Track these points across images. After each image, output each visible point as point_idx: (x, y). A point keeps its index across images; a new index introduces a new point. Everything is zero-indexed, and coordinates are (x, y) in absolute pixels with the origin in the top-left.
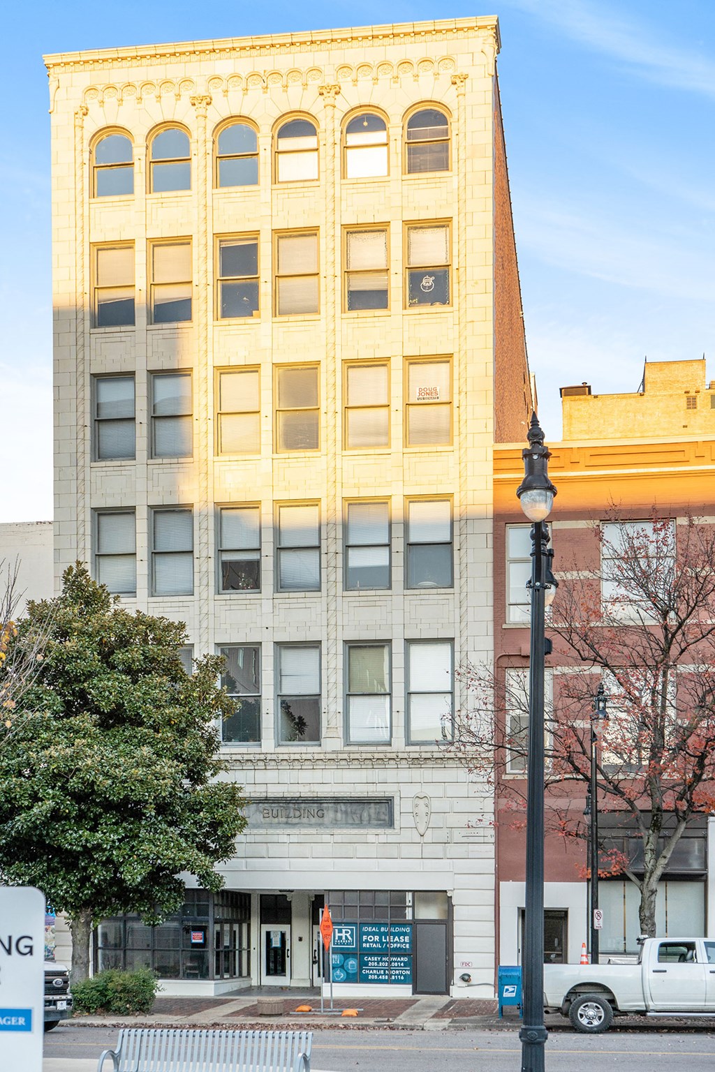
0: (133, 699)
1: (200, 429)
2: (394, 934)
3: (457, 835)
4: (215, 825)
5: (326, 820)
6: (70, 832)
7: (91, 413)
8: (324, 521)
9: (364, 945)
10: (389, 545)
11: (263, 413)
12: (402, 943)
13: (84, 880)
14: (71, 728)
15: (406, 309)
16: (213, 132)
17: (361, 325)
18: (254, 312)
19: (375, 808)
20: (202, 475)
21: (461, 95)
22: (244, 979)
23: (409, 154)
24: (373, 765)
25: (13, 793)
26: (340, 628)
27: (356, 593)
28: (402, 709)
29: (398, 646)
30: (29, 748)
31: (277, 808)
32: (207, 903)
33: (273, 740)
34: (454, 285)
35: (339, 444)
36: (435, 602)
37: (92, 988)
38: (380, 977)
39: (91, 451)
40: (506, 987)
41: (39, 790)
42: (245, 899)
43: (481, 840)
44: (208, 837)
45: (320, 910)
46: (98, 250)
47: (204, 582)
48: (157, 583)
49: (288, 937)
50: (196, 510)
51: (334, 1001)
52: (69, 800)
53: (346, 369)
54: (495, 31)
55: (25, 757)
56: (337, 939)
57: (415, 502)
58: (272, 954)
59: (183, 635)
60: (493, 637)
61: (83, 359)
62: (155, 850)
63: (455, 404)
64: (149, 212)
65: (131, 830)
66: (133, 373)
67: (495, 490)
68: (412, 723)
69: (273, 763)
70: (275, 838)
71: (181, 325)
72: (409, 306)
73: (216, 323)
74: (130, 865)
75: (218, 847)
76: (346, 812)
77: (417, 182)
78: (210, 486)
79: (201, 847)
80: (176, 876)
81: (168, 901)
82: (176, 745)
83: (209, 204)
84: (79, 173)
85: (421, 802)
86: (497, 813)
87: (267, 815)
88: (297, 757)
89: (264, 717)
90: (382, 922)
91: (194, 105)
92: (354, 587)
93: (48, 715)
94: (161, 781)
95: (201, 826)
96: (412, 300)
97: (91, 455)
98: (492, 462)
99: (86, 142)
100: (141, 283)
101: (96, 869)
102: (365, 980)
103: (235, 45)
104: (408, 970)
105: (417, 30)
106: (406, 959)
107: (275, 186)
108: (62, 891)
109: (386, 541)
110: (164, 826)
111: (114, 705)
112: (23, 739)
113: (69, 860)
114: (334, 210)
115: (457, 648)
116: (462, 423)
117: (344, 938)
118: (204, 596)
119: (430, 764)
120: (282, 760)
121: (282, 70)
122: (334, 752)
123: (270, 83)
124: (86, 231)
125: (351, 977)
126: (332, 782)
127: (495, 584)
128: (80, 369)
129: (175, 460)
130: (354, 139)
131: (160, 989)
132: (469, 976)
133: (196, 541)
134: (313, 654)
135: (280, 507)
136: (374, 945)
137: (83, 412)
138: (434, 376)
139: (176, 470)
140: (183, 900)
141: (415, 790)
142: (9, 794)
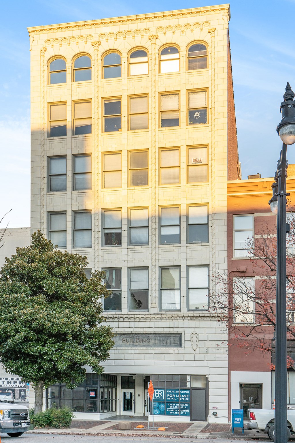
0: (62, 289)
1: (95, 178)
2: (182, 394)
3: (211, 351)
4: (100, 344)
5: (151, 343)
6: (33, 347)
7: (47, 172)
8: (150, 216)
9: (168, 398)
10: (179, 225)
11: (123, 171)
12: (185, 398)
13: (40, 368)
14: (34, 301)
15: (187, 126)
16: (101, 56)
17: (167, 133)
18: (119, 129)
19: (173, 339)
20: (96, 197)
21: (213, 37)
22: (113, 412)
23: (189, 62)
24: (172, 319)
25: (7, 329)
26: (157, 261)
27: (165, 246)
28: (185, 295)
29: (184, 268)
30: (14, 309)
31: (128, 338)
32: (97, 379)
33: (127, 309)
34: (209, 115)
35: (157, 183)
36: (201, 249)
37: (43, 416)
38: (175, 413)
39: (47, 188)
40: (236, 419)
41: (18, 328)
42: (114, 378)
43: (222, 352)
44: (97, 350)
45: (148, 382)
46: (51, 106)
47: (97, 242)
48: (76, 243)
49: (133, 394)
50: (93, 212)
51: (154, 423)
52: (32, 333)
53: (160, 152)
54: (228, 10)
55: (12, 314)
56: (155, 395)
57: (192, 207)
58: (126, 401)
59: (86, 262)
60: (227, 264)
61: (44, 150)
62: (72, 355)
63: (210, 165)
64: (73, 89)
65: (61, 346)
66: (66, 155)
67: (228, 200)
68: (190, 301)
69: (127, 319)
70: (127, 351)
71: (87, 135)
72: (189, 125)
73: (102, 134)
74: (60, 361)
75: (101, 354)
76: (160, 340)
77: (192, 73)
78: (99, 201)
79: (94, 355)
80: (82, 367)
81: (78, 378)
82: (82, 309)
83: (100, 85)
84: (42, 75)
85: (194, 336)
86: (230, 341)
87: (124, 341)
88: (138, 316)
89: (123, 299)
90: (176, 388)
91: (93, 45)
92: (164, 243)
93: (24, 295)
94: (74, 324)
95: (93, 345)
96: (190, 122)
97: (47, 189)
98: (227, 189)
99: (46, 62)
100: (69, 118)
101: (45, 363)
102: (168, 414)
103: (111, 21)
104: (188, 410)
105: (193, 11)
106: (187, 405)
107: (128, 77)
108: (30, 373)
109: (178, 224)
110: (76, 345)
111: (54, 291)
112: (12, 306)
113: (33, 359)
114: (155, 86)
115: (211, 269)
116: (213, 173)
117: (159, 395)
118: (97, 248)
119: (198, 319)
120: (131, 317)
121: (132, 30)
122: (154, 314)
123: (127, 36)
124: (45, 98)
125: (161, 412)
126: (154, 327)
127: (228, 241)
128: (42, 154)
129: (84, 191)
130: (163, 57)
131: (74, 417)
132: (216, 413)
133: (93, 225)
134: (146, 272)
135: (131, 210)
136: (173, 399)
137: (44, 172)
138: (200, 154)
139: (84, 195)
140: (85, 377)
141: (191, 330)
142: (5, 330)
